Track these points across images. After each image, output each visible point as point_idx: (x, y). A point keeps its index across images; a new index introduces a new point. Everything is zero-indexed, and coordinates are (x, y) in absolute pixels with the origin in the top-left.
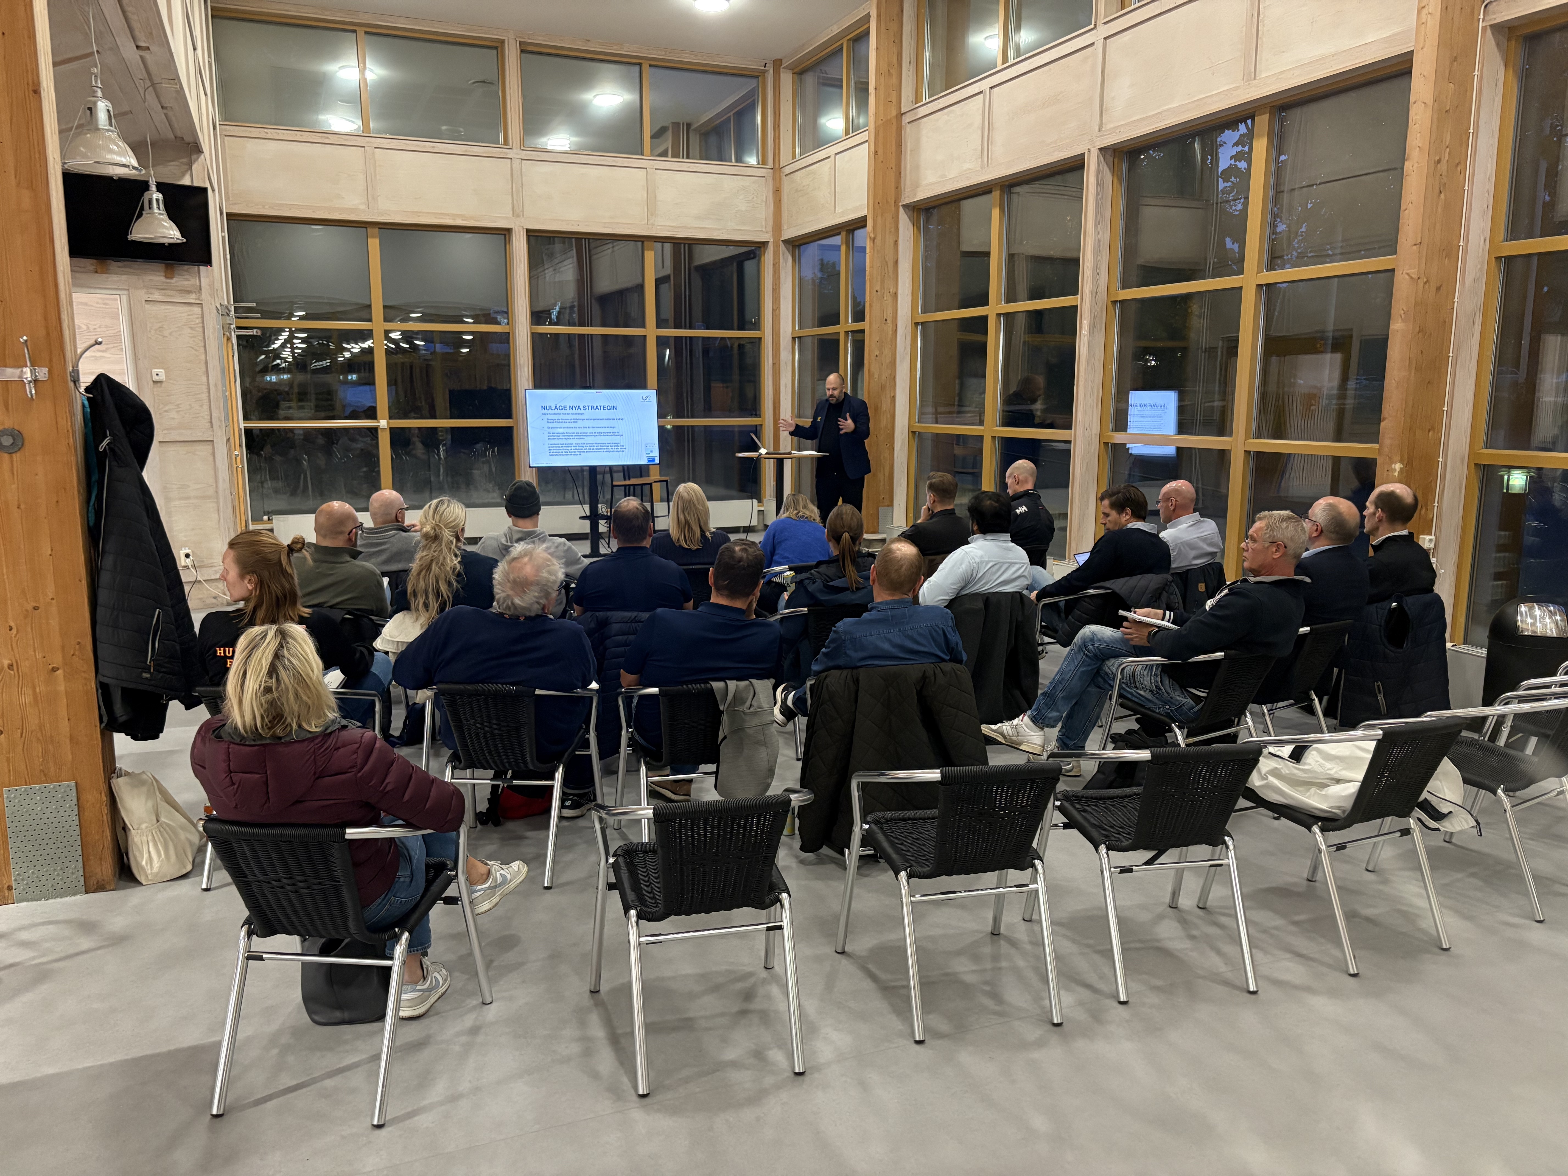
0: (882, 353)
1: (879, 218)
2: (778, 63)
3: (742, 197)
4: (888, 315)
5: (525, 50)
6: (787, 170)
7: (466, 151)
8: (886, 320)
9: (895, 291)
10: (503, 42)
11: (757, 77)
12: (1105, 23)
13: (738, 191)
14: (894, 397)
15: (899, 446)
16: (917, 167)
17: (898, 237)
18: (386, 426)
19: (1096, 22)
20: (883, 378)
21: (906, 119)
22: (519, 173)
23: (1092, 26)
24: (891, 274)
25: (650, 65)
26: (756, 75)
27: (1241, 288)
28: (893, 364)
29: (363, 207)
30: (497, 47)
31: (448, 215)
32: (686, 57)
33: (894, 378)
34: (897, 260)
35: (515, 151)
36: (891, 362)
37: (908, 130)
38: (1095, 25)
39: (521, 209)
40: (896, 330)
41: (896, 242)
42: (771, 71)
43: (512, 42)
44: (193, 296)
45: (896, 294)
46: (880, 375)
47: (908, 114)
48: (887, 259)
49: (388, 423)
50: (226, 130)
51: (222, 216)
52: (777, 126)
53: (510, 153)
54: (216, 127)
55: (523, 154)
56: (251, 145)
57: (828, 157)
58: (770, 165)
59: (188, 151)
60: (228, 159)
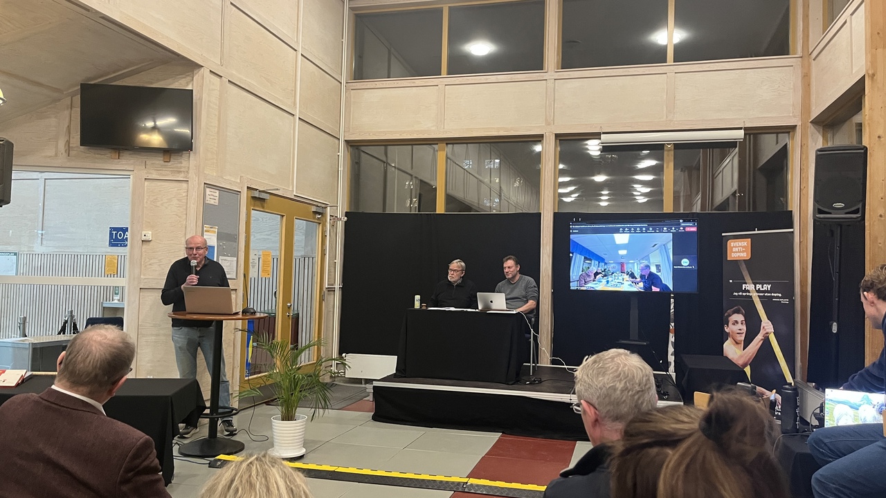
3: (766, 87)
6: (816, 51)
13: (762, 82)
22: (552, 90)
29: (434, 128)
31: (494, 128)
35: (549, 73)
44: (182, 175)
50: (352, 86)
51: (337, 141)
52: (806, 17)
53: (546, 76)
54: (341, 83)
55: (557, 75)
56: (366, 94)
57: (845, 22)
58: (800, 54)
59: (191, 66)
60: (352, 105)
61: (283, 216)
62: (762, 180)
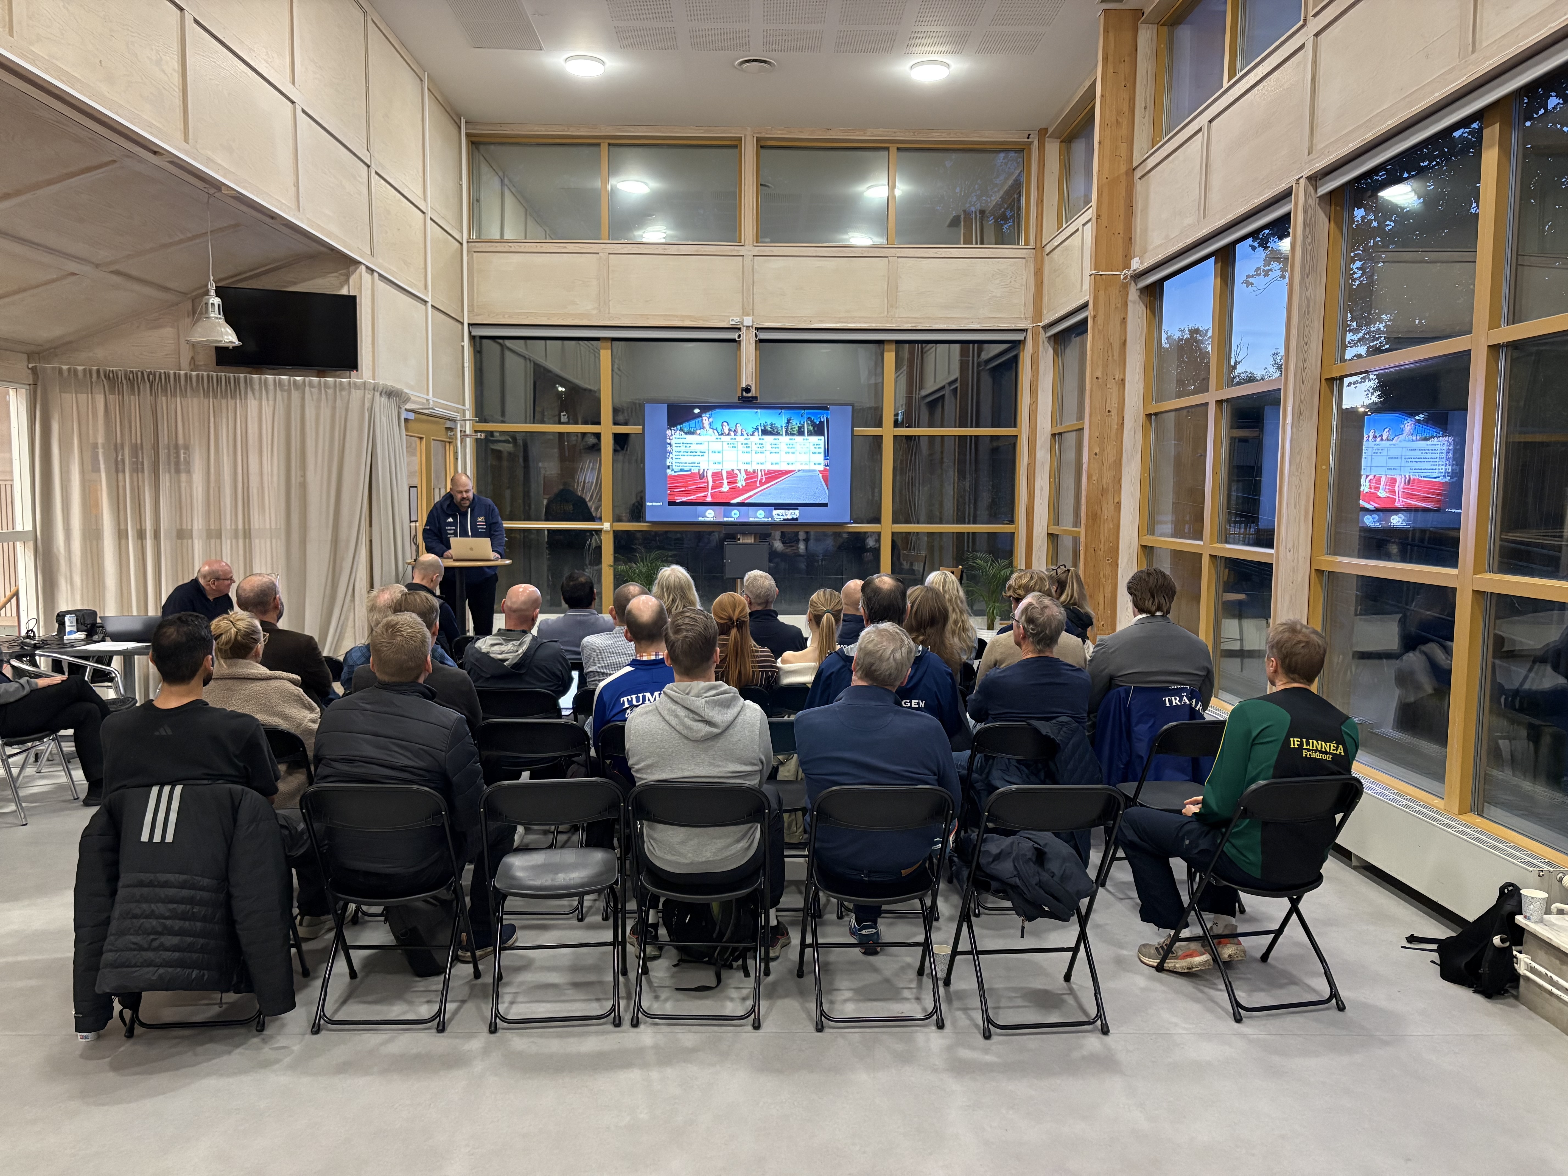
0: (1103, 450)
1: (1102, 293)
2: (1043, 132)
3: (997, 282)
4: (1113, 405)
5: (763, 145)
6: (1048, 249)
7: (697, 251)
8: (1109, 411)
9: (1121, 377)
10: (740, 139)
11: (1022, 150)
12: (1315, 16)
13: (993, 275)
14: (1119, 503)
15: (1125, 561)
16: (1145, 230)
17: (1126, 313)
18: (609, 529)
19: (1305, 17)
20: (1105, 480)
21: (1138, 173)
22: (750, 270)
23: (1301, 23)
24: (1116, 357)
25: (898, 149)
26: (1021, 149)
27: (1470, 350)
28: (1118, 465)
29: (594, 312)
30: (735, 145)
31: (677, 316)
32: (936, 136)
33: (1120, 479)
34: (1125, 341)
35: (747, 247)
36: (1115, 461)
37: (1139, 186)
38: (1305, 21)
39: (751, 307)
40: (1123, 424)
41: (1124, 320)
42: (1036, 143)
43: (749, 138)
45: (1123, 380)
46: (1101, 477)
47: (1139, 169)
48: (1111, 340)
49: (611, 526)
50: (475, 247)
51: (460, 326)
52: (1040, 201)
53: (742, 251)
54: (461, 244)
55: (756, 251)
56: (496, 259)
57: (1078, 230)
58: (1032, 245)
59: (347, 263)
60: (475, 275)
61: (421, 438)
62: (987, 380)
